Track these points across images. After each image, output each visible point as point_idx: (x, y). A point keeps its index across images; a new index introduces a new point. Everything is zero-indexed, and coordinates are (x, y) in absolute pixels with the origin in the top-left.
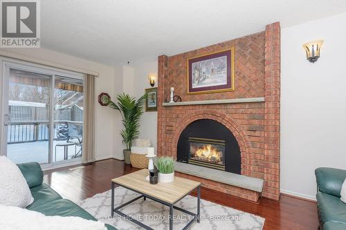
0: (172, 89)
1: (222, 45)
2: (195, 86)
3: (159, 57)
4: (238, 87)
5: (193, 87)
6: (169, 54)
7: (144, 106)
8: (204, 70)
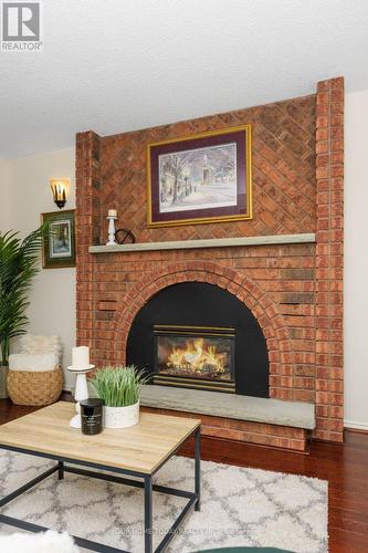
0: (112, 213)
1: (227, 118)
2: (165, 208)
3: (79, 136)
4: (260, 212)
5: (162, 211)
6: (104, 131)
7: (39, 254)
8: (186, 172)
